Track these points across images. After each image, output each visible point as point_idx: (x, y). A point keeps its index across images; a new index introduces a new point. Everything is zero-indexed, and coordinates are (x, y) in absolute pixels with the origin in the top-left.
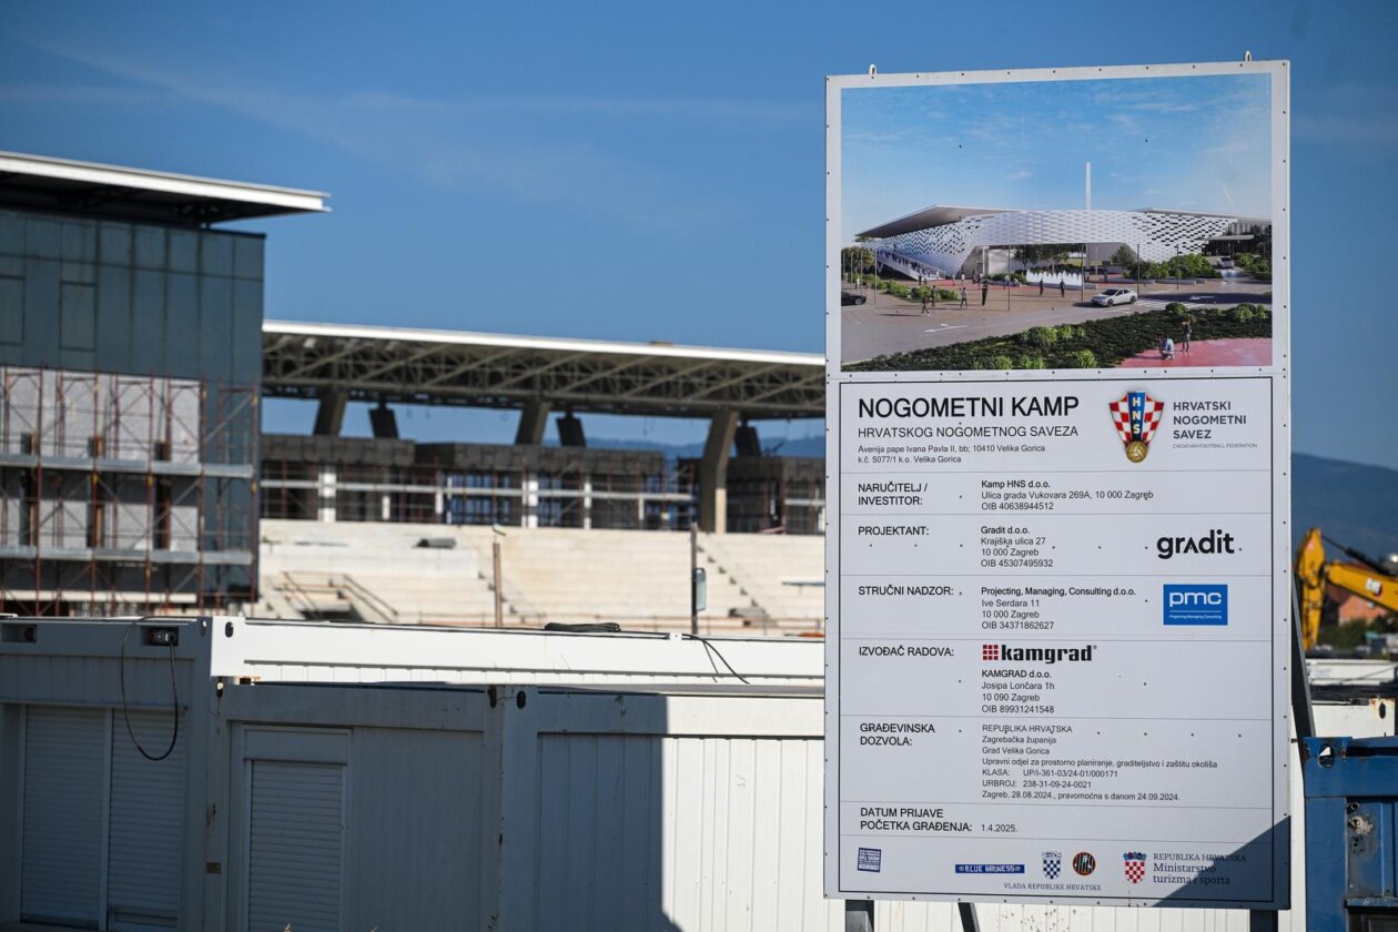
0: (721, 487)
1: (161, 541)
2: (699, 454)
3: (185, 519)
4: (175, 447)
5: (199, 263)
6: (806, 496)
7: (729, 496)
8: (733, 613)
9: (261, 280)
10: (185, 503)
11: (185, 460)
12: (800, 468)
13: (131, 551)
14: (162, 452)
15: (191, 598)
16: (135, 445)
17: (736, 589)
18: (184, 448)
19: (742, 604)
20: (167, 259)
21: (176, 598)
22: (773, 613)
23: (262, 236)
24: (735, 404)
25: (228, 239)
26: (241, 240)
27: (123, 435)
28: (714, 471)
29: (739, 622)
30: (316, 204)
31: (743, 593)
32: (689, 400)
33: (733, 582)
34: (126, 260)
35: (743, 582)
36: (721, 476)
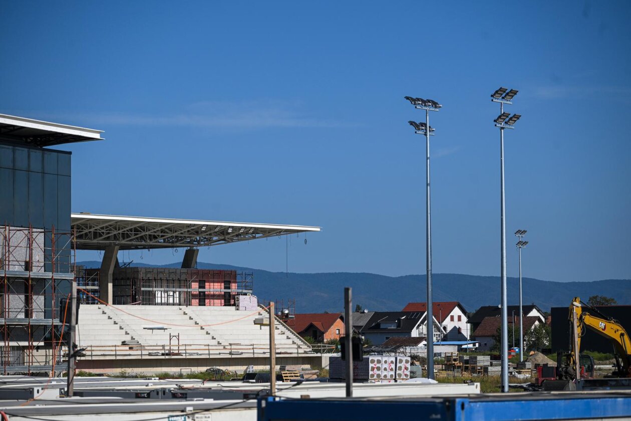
0: (110, 282)
1: (28, 314)
2: (99, 267)
3: (39, 301)
4: (34, 264)
5: (43, 167)
6: (149, 287)
7: (114, 286)
8: (124, 343)
9: (70, 176)
10: (38, 294)
11: (38, 271)
12: (147, 273)
13: (15, 319)
14: (28, 266)
15: (42, 344)
16: (16, 263)
17: (123, 332)
18: (38, 264)
19: (127, 338)
20: (29, 165)
21: (35, 344)
22: (142, 343)
23: (70, 153)
24: (117, 242)
25: (55, 154)
26: (60, 154)
27: (11, 258)
28: (107, 275)
29: (127, 348)
30: (97, 136)
31: (127, 333)
32: (95, 241)
33: (121, 328)
34: (11, 166)
35: (126, 328)
36: (110, 277)
